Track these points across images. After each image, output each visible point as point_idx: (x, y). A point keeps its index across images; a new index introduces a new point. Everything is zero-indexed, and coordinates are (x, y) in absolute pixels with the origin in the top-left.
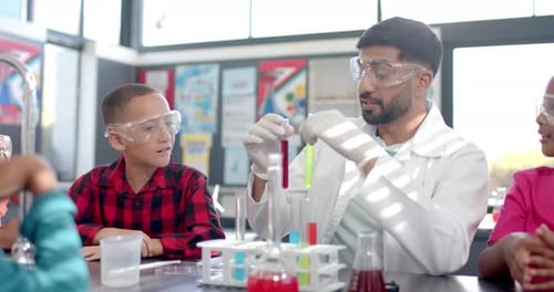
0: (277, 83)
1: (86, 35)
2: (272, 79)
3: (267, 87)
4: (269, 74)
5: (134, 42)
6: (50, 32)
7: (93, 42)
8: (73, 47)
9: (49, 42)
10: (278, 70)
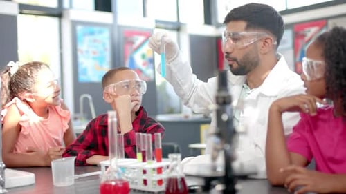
0: (307, 38)
1: (182, 21)
2: (303, 36)
3: (301, 42)
4: (301, 32)
5: (213, 21)
6: (157, 22)
7: (185, 24)
8: (173, 29)
9: (157, 27)
10: (307, 29)
